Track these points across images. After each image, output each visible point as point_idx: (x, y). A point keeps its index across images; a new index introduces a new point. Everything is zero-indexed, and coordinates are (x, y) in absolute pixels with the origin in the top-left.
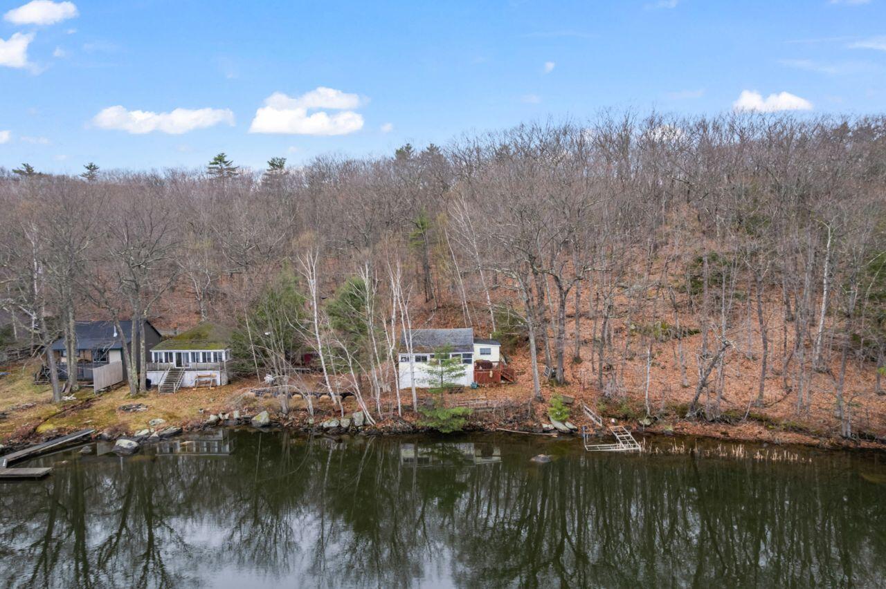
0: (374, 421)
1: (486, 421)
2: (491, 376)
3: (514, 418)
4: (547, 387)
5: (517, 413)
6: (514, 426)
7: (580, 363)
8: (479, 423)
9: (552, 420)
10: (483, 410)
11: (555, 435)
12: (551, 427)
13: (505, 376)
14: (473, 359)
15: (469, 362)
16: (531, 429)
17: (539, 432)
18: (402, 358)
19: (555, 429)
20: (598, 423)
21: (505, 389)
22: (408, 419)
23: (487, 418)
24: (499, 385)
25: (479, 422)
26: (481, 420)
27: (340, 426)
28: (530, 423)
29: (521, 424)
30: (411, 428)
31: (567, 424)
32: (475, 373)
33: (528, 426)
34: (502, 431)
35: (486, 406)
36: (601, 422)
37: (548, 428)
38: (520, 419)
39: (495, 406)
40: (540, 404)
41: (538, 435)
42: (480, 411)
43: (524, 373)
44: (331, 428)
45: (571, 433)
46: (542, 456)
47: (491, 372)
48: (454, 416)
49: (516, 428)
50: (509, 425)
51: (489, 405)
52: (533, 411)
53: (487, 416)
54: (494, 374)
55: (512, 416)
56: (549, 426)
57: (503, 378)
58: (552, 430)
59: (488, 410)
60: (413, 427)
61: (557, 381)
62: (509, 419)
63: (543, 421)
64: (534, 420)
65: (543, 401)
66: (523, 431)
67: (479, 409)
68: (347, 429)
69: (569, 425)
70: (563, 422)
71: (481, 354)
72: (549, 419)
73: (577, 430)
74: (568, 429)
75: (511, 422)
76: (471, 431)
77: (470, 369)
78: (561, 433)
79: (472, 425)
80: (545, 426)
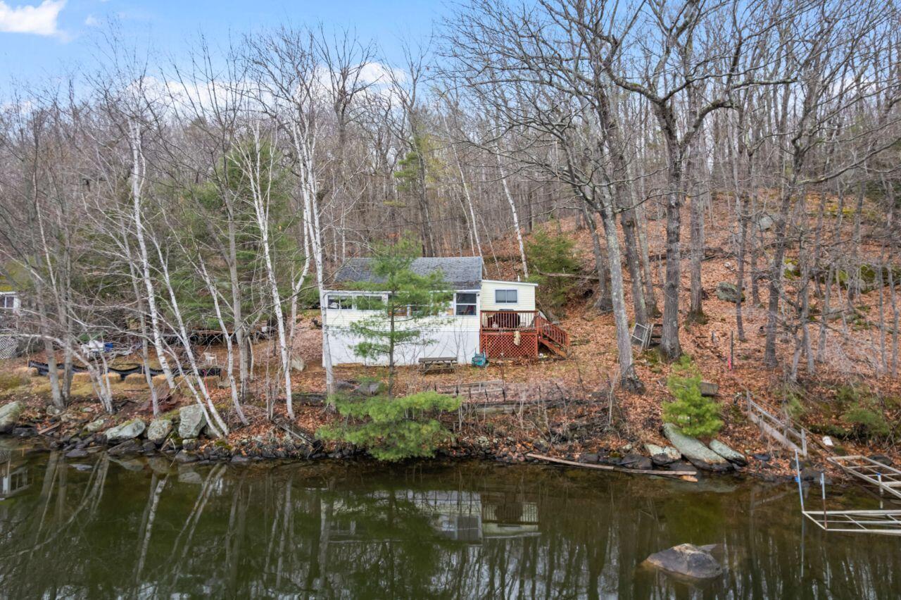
0: (224, 427)
1: (500, 435)
2: (517, 342)
3: (573, 428)
4: (643, 365)
5: (580, 416)
6: (572, 450)
7: (705, 323)
8: (483, 440)
9: (673, 436)
10: (493, 409)
11: (690, 476)
12: (672, 454)
13: (547, 343)
14: (479, 306)
15: (471, 311)
16: (619, 458)
17: (642, 467)
18: (331, 301)
19: (684, 458)
20: (796, 449)
21: (547, 369)
22: (309, 424)
23: (502, 429)
24: (536, 362)
25: (483, 438)
26: (488, 432)
27: (142, 437)
28: (612, 442)
29: (590, 444)
30: (311, 448)
31: (716, 445)
32: (482, 336)
33: (607, 450)
34: (541, 461)
35: (501, 400)
36: (804, 444)
37: (664, 455)
38: (587, 432)
39: (524, 399)
40: (636, 397)
41: (638, 474)
42: (485, 410)
43: (588, 342)
44: (125, 439)
45: (732, 471)
46: (687, 549)
47: (517, 334)
48: (412, 414)
49: (577, 456)
50: (558, 447)
51: (509, 398)
52: (621, 414)
53: (504, 422)
54: (522, 338)
55: (566, 422)
56: (667, 451)
57: (542, 348)
58: (674, 461)
59: (507, 409)
60: (315, 445)
61: (664, 352)
62: (559, 431)
63: (650, 436)
64: (622, 434)
65: (641, 391)
66: (598, 462)
67: (483, 405)
68: (158, 445)
69: (720, 451)
70: (706, 440)
71: (497, 302)
72: (662, 432)
73: (743, 463)
74: (721, 460)
75: (564, 439)
76: (461, 460)
77: (473, 324)
78: (705, 471)
79: (464, 445)
80: (655, 450)
